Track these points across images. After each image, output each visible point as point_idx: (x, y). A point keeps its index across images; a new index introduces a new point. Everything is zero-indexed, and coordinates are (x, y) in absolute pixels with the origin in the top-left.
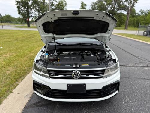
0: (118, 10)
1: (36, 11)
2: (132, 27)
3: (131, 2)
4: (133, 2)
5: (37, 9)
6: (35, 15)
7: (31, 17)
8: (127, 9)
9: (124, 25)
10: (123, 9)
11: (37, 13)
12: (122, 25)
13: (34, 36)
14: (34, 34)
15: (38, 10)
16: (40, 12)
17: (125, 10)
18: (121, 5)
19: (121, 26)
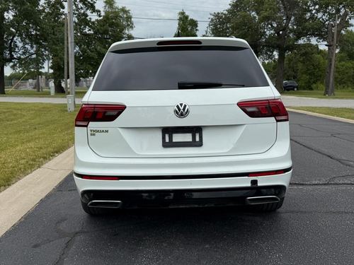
0: (298, 38)
1: (27, 41)
2: (350, 89)
3: (338, 11)
4: (343, 11)
5: (29, 36)
6: (24, 53)
7: (10, 60)
8: (327, 33)
9: (322, 83)
10: (313, 35)
11: (32, 47)
12: (314, 82)
13: (13, 117)
14: (15, 112)
15: (34, 40)
16: (41, 44)
17: (321, 36)
18: (306, 20)
19: (314, 86)
